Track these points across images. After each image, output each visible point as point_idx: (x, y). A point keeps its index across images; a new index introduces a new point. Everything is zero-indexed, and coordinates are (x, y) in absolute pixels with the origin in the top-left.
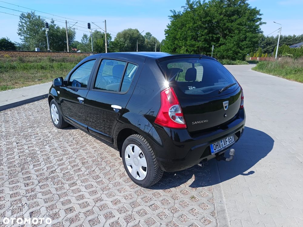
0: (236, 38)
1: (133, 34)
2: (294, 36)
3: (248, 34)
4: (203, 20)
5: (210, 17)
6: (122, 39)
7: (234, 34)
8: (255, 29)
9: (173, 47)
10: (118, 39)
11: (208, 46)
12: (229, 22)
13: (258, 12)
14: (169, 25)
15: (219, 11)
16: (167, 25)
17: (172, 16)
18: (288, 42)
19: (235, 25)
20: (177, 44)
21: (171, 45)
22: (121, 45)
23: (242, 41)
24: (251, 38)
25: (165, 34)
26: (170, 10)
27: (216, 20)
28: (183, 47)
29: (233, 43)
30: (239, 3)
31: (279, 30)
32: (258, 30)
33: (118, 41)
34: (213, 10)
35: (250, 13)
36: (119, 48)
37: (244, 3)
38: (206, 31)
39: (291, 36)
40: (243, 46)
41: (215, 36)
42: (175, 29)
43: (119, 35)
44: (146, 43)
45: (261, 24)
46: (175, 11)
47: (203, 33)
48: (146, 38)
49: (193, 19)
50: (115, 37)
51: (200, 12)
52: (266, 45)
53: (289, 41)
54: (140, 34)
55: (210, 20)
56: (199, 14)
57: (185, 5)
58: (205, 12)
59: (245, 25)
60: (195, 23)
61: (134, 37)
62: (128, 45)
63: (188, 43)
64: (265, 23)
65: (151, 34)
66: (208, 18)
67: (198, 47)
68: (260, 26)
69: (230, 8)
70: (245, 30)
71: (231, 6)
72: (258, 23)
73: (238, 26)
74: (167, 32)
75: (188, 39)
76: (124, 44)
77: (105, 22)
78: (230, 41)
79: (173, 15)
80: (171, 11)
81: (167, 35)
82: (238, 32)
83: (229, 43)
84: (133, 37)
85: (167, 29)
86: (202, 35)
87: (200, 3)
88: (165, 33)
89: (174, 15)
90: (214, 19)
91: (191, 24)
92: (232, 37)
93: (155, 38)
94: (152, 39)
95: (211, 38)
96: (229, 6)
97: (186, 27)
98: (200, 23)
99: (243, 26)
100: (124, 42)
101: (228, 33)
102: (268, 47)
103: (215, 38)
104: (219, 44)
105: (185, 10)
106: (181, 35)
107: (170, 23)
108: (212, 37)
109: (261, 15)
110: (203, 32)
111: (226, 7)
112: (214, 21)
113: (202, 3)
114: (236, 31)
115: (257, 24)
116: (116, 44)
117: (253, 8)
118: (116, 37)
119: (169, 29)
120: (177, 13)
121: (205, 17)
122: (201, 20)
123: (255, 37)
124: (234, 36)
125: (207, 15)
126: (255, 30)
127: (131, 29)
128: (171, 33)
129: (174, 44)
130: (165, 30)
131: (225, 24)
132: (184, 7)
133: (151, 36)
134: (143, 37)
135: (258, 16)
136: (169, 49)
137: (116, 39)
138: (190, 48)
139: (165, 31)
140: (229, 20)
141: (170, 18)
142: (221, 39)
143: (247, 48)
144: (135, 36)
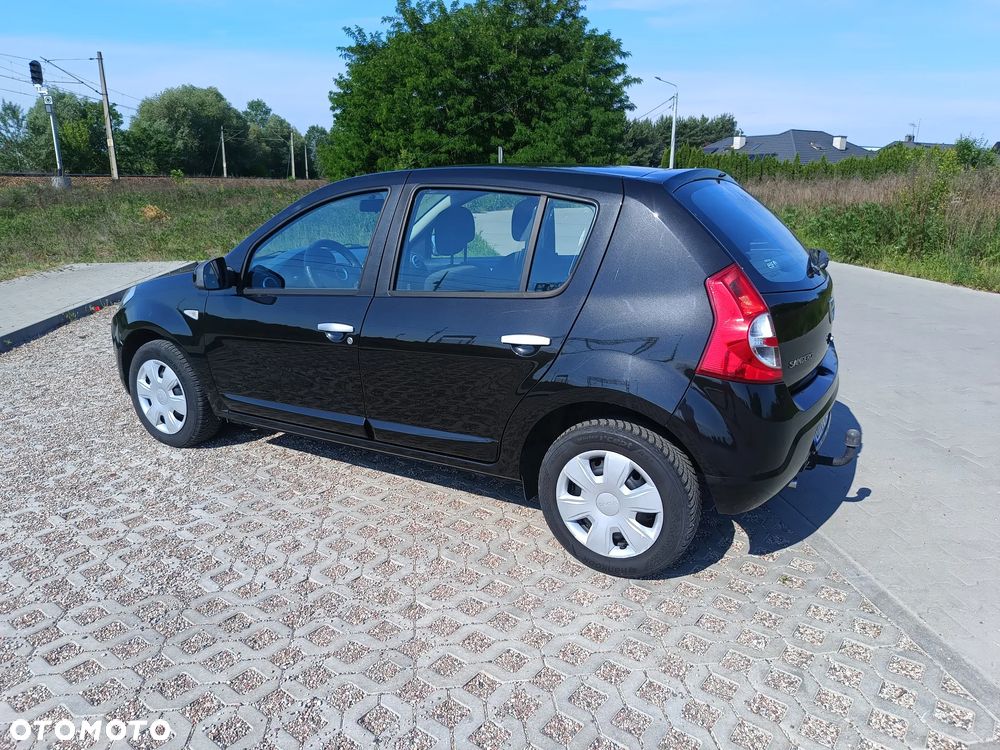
0: (562, 124)
1: (202, 104)
2: (704, 120)
3: (593, 112)
4: (457, 64)
5: (477, 56)
6: (161, 124)
7: (555, 110)
8: (612, 97)
9: (366, 153)
10: (145, 125)
11: (481, 149)
12: (536, 75)
13: (615, 47)
14: (341, 77)
15: (505, 38)
16: (337, 77)
17: (350, 49)
18: (690, 137)
19: (553, 84)
20: (378, 142)
21: (358, 145)
22: (159, 143)
23: (579, 134)
24: (605, 124)
25: (333, 109)
26: (345, 29)
27: (498, 67)
28: (404, 152)
29: (554, 139)
30: (559, 16)
31: (670, 103)
32: (621, 101)
33: (145, 129)
34: (485, 36)
35: (597, 48)
36: (154, 155)
37: (575, 17)
38: (471, 100)
39: (694, 121)
40: (582, 148)
41: (500, 118)
42: (365, 93)
43: (147, 109)
44: (252, 137)
45: (627, 82)
46: (360, 31)
47: (463, 109)
48: (252, 121)
49: (426, 61)
50: (133, 117)
51: (446, 40)
52: (634, 145)
53: (693, 135)
54: (228, 108)
55: (478, 66)
56: (445, 44)
57: (393, 14)
58: (463, 40)
59: (584, 84)
60: (431, 75)
61: (207, 117)
62: (185, 145)
63: (417, 137)
64: (638, 81)
65: (269, 105)
66: (474, 61)
67: (448, 152)
68: (625, 89)
69: (537, 31)
70: (586, 102)
71: (536, 26)
72: (619, 79)
73: (565, 88)
74: (337, 101)
75: (417, 125)
76: (171, 140)
77: (100, 58)
78: (544, 134)
79: (354, 45)
80: (348, 30)
81: (338, 112)
82: (564, 105)
83: (543, 140)
84: (203, 114)
85: (337, 90)
86: (460, 114)
87: (443, 10)
88: (330, 104)
89: (358, 45)
90: (492, 63)
91: (423, 78)
92: (548, 121)
93: (282, 122)
94: (272, 124)
95: (487, 125)
96: (531, 22)
97: (404, 85)
98: (449, 74)
99: (576, 85)
100: (172, 135)
101: (537, 110)
102: (640, 151)
103: (498, 125)
104: (512, 144)
105: (396, 29)
106: (390, 110)
107: (344, 71)
108: (491, 121)
109: (624, 55)
110: (461, 104)
111: (523, 27)
112: (492, 69)
113: (449, 10)
114: (561, 104)
115: (616, 82)
116: (139, 141)
117: (601, 32)
118: (134, 113)
119: (345, 92)
120: (369, 39)
121: (464, 57)
122: (452, 67)
123: (614, 123)
124: (556, 119)
125: (468, 48)
126: (612, 100)
127: (194, 88)
128: (356, 106)
129: (368, 141)
130: (331, 93)
131: (524, 82)
132: (391, 19)
133: (268, 112)
134: (238, 116)
135: (619, 60)
136: (351, 157)
137: (136, 124)
138: (425, 155)
139: (331, 99)
140: (534, 66)
141: (343, 53)
142: (519, 127)
143: (593, 154)
144: (212, 111)
